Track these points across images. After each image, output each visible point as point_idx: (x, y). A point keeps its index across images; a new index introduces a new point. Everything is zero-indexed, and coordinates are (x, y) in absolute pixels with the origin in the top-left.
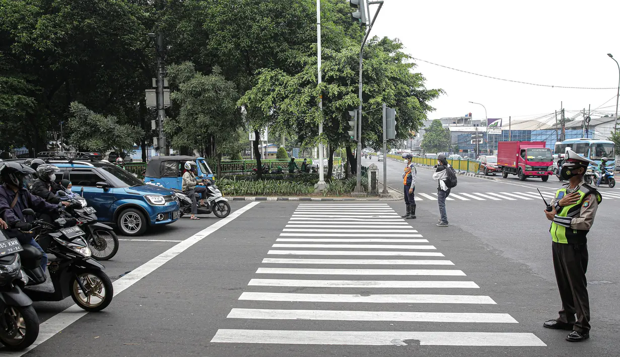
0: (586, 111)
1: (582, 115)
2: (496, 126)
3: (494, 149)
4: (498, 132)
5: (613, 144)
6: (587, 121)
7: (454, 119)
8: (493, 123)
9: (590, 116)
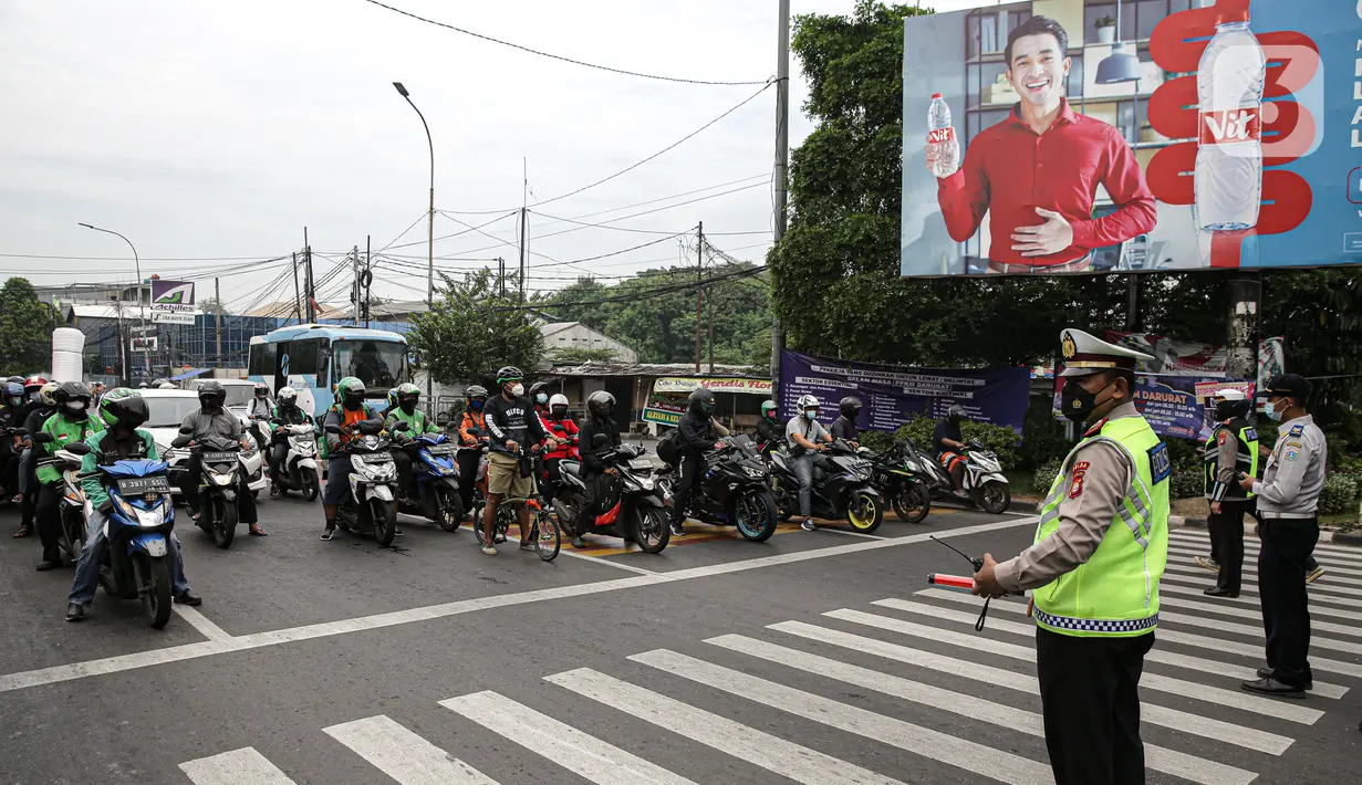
0: (360, 255)
1: (352, 264)
2: (179, 302)
3: (175, 366)
4: (186, 317)
5: (401, 343)
6: (365, 282)
7: (110, 288)
8: (169, 294)
9: (372, 271)
